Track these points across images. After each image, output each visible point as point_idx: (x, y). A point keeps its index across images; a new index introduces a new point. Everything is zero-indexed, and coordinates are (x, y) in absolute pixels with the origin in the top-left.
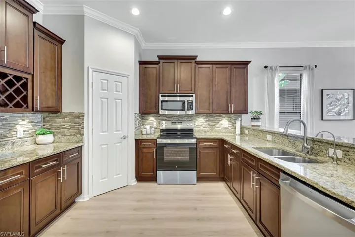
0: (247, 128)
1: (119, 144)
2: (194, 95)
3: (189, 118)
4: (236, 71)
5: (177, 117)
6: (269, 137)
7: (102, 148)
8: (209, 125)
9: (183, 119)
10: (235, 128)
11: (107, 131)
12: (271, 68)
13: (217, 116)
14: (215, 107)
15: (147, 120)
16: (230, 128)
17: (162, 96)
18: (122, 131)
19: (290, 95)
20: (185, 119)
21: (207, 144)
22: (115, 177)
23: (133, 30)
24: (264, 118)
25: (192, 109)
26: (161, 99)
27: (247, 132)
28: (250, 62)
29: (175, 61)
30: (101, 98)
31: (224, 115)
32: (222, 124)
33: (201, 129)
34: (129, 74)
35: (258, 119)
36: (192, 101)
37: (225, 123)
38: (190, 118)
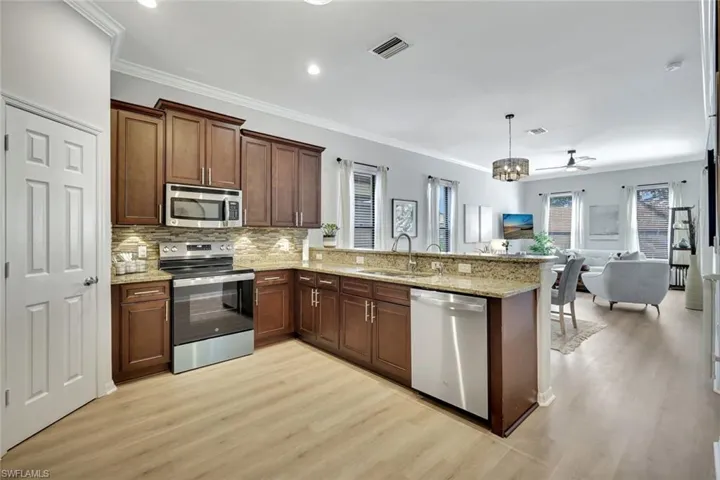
0: (319, 251)
1: (76, 300)
2: (240, 192)
3: (222, 235)
4: (306, 160)
5: (198, 235)
6: (360, 260)
7: (32, 313)
8: (258, 247)
9: (209, 239)
10: (301, 252)
11: (45, 268)
12: (345, 162)
13: (271, 231)
14: (276, 215)
15: (121, 241)
16: (291, 253)
17: (174, 188)
18: (82, 267)
19: (365, 204)
20: (214, 239)
21: (270, 279)
22: (65, 384)
23: (112, 27)
24: (339, 234)
25: (237, 219)
26: (170, 194)
27: (319, 256)
28: (324, 149)
29: (202, 121)
30: (28, 180)
31: (283, 230)
32: (279, 246)
33: (245, 255)
34: (100, 128)
35: (333, 236)
36: (237, 203)
37: (284, 243)
38: (225, 234)
